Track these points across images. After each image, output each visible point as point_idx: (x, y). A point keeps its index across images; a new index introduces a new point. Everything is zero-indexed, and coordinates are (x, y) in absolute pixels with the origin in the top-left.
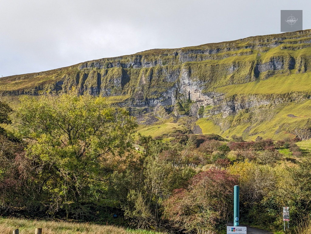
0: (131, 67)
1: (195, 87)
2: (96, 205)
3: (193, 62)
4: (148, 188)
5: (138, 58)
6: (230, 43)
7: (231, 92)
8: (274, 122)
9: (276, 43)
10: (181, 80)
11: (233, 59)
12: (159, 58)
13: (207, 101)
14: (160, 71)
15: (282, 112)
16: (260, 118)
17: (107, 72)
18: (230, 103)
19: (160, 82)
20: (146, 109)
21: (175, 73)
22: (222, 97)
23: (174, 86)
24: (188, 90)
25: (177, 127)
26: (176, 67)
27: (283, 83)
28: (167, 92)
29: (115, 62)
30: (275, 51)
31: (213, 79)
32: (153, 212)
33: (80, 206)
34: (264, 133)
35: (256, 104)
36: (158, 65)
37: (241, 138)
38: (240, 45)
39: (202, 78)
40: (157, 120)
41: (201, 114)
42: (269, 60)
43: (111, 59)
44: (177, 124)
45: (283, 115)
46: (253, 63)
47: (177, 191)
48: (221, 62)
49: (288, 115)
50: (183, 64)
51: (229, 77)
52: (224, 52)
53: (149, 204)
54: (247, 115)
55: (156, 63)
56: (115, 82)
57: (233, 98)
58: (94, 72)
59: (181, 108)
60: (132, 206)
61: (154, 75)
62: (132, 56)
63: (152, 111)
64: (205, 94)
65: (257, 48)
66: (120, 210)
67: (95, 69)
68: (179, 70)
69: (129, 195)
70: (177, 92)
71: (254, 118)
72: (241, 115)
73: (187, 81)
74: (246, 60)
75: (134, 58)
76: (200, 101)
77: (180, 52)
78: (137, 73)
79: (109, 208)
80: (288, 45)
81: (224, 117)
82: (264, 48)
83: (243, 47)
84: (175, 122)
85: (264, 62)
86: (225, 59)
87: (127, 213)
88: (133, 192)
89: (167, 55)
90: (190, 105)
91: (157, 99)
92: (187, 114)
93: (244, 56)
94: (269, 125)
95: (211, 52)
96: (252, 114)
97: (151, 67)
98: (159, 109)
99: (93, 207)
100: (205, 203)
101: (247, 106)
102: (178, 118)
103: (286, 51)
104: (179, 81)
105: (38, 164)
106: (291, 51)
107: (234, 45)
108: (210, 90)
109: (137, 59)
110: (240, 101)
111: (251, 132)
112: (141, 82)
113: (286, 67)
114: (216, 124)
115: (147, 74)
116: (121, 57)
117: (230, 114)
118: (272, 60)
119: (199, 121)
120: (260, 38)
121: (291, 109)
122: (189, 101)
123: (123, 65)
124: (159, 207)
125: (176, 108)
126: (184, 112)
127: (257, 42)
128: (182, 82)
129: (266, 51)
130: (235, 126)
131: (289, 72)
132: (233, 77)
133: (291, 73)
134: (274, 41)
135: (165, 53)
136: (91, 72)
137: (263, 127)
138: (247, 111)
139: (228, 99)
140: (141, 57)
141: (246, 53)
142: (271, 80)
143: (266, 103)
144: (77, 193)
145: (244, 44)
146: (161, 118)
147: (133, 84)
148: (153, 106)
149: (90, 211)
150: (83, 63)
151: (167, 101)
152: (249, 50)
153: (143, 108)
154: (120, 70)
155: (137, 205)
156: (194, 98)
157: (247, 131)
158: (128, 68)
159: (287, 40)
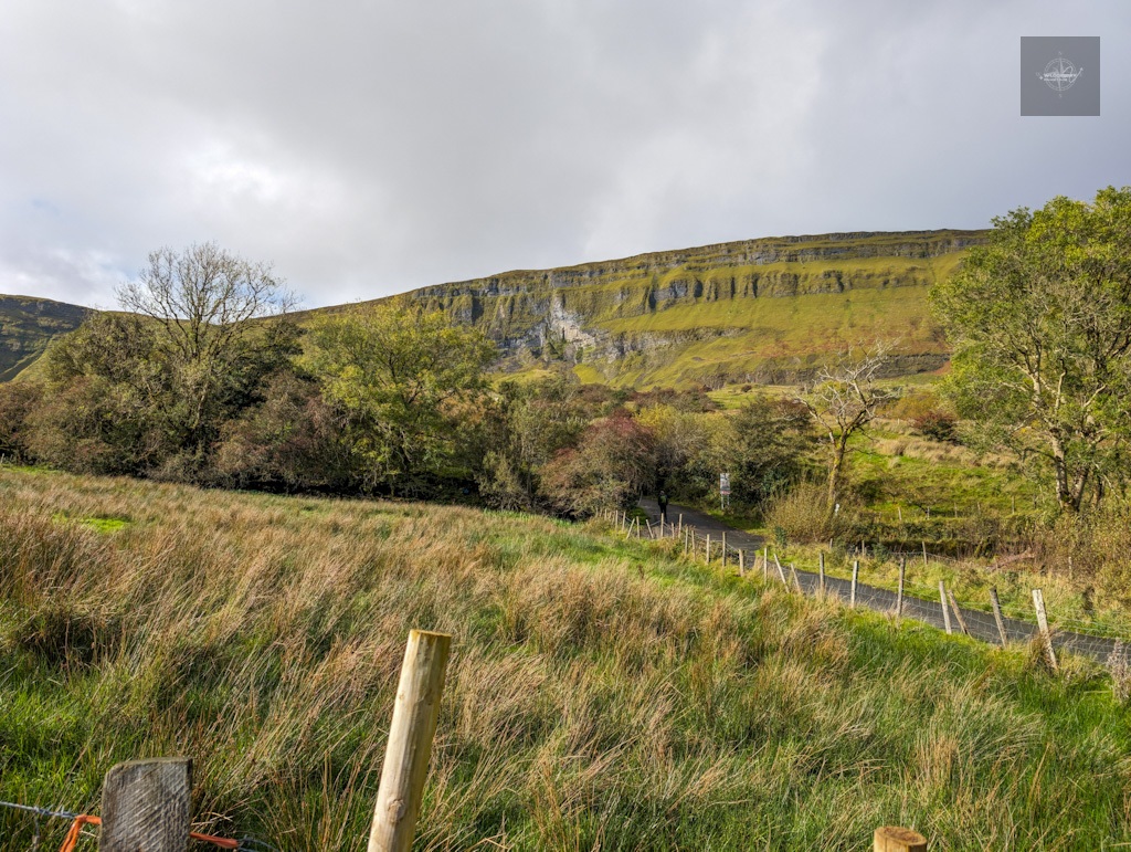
0: (485, 294)
1: (571, 322)
2: (436, 476)
3: (568, 288)
4: (515, 448)
5: (494, 283)
6: (617, 261)
7: (618, 329)
8: (674, 368)
9: (678, 262)
10: (552, 312)
11: (621, 283)
12: (522, 282)
13: (588, 341)
14: (524, 300)
15: (685, 354)
16: (656, 362)
17: (452, 301)
18: (617, 343)
19: (525, 315)
20: (506, 352)
21: (544, 303)
22: (607, 335)
23: (543, 321)
24: (562, 326)
25: (548, 375)
26: (545, 295)
27: (687, 315)
28: (534, 329)
29: (462, 288)
30: (676, 272)
31: (595, 310)
32: (523, 484)
33: (412, 477)
34: (661, 381)
35: (652, 345)
36: (521, 293)
37: (633, 388)
38: (630, 265)
39: (581, 310)
40: (521, 367)
41: (579, 358)
42: (668, 285)
43: (458, 283)
44: (548, 371)
45: (687, 358)
46: (648, 289)
47: (560, 451)
48: (605, 288)
49: (694, 358)
50: (555, 291)
51: (615, 308)
52: (609, 274)
53: (517, 473)
54: (640, 359)
55: (518, 289)
56: (463, 315)
57: (622, 336)
58: (435, 301)
59: (553, 351)
60: (491, 476)
61: (516, 306)
62: (485, 279)
63: (514, 354)
64: (584, 331)
65: (652, 269)
66: (473, 482)
67: (435, 298)
68: (549, 299)
69: (485, 459)
70: (547, 329)
71: (649, 363)
72: (632, 359)
73: (560, 314)
74: (639, 285)
75: (488, 282)
76: (577, 341)
77: (550, 274)
78: (493, 303)
79: (456, 480)
80: (694, 264)
81: (610, 362)
82: (663, 269)
83: (633, 267)
84: (545, 368)
85: (661, 287)
86: (610, 283)
87: (484, 486)
88: (491, 454)
89: (532, 278)
90: (565, 346)
91: (521, 338)
92: (561, 358)
93: (636, 280)
94: (670, 371)
95: (591, 274)
96: (646, 356)
97: (512, 295)
98: (523, 351)
99: (432, 479)
100: (605, 469)
101: (640, 346)
102: (548, 363)
103: (690, 273)
104: (549, 314)
105: (342, 413)
106: (697, 273)
107: (622, 264)
108: (591, 325)
109: (492, 284)
110: (630, 341)
111: (644, 381)
112: (498, 315)
113: (691, 294)
114: (599, 370)
115: (507, 305)
116: (471, 281)
117: (617, 358)
118: (672, 286)
119: (576, 367)
120: (657, 255)
121: (698, 349)
122: (564, 340)
123: (473, 293)
124: (532, 477)
125: (546, 350)
126: (556, 356)
127: (653, 261)
128: (553, 314)
129: (665, 272)
130: (624, 373)
131: (694, 300)
132: (621, 308)
133: (697, 302)
134: (675, 259)
135: (531, 275)
136: (430, 301)
137: (661, 374)
138: (640, 353)
139: (615, 338)
140: (497, 280)
141: (639, 275)
142: (671, 311)
143: (665, 343)
144: (406, 458)
145: (636, 264)
146: (526, 364)
147: (488, 317)
148: (516, 348)
149: (428, 485)
150: (419, 290)
151: (534, 341)
152: (642, 271)
153: (502, 350)
154: (470, 299)
155: (498, 473)
156: (569, 337)
157: (639, 380)
158: (480, 297)
159: (692, 258)
